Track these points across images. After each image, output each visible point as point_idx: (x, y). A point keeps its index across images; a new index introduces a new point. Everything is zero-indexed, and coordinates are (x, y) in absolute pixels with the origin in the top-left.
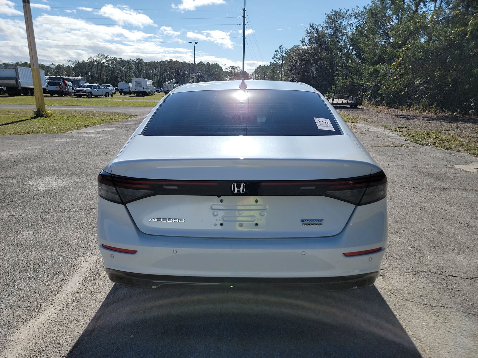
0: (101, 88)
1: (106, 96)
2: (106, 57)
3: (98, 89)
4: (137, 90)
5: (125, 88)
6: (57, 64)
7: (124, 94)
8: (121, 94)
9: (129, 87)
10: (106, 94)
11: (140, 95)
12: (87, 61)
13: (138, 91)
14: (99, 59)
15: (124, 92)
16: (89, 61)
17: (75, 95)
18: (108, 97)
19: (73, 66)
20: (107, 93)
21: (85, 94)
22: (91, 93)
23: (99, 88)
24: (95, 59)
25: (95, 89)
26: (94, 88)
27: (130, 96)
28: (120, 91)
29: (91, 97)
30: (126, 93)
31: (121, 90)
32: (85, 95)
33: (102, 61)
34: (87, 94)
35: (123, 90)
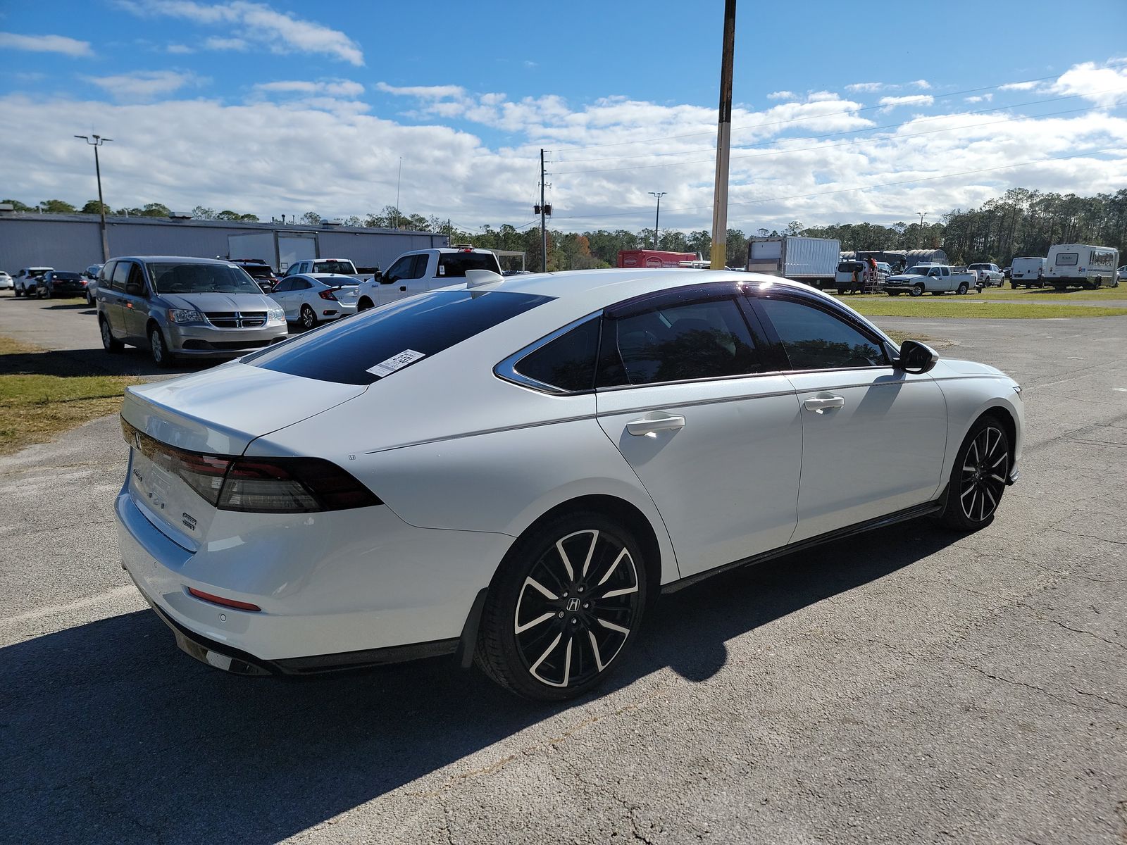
0: (950, 273)
1: (959, 292)
2: (1031, 196)
3: (942, 276)
4: (1058, 275)
5: (1029, 271)
6: (908, 223)
7: (1023, 286)
8: (1014, 287)
9: (1041, 269)
10: (960, 286)
11: (1068, 287)
12: (979, 211)
13: (1061, 278)
14: (1010, 202)
15: (1022, 282)
16: (984, 209)
17: (886, 290)
18: (965, 294)
19: (945, 225)
20: (966, 284)
21: (906, 287)
22: (921, 285)
23: (945, 272)
24: (1001, 202)
25: (934, 277)
26: (932, 274)
27: (1040, 290)
28: (1014, 278)
29: (920, 295)
30: (1029, 284)
31: (1016, 275)
32: (907, 289)
33: (1018, 207)
34: (911, 288)
35: (1021, 276)
